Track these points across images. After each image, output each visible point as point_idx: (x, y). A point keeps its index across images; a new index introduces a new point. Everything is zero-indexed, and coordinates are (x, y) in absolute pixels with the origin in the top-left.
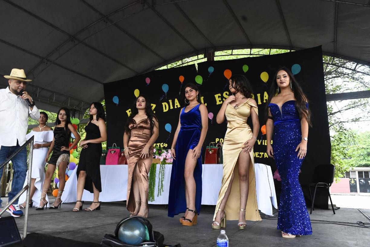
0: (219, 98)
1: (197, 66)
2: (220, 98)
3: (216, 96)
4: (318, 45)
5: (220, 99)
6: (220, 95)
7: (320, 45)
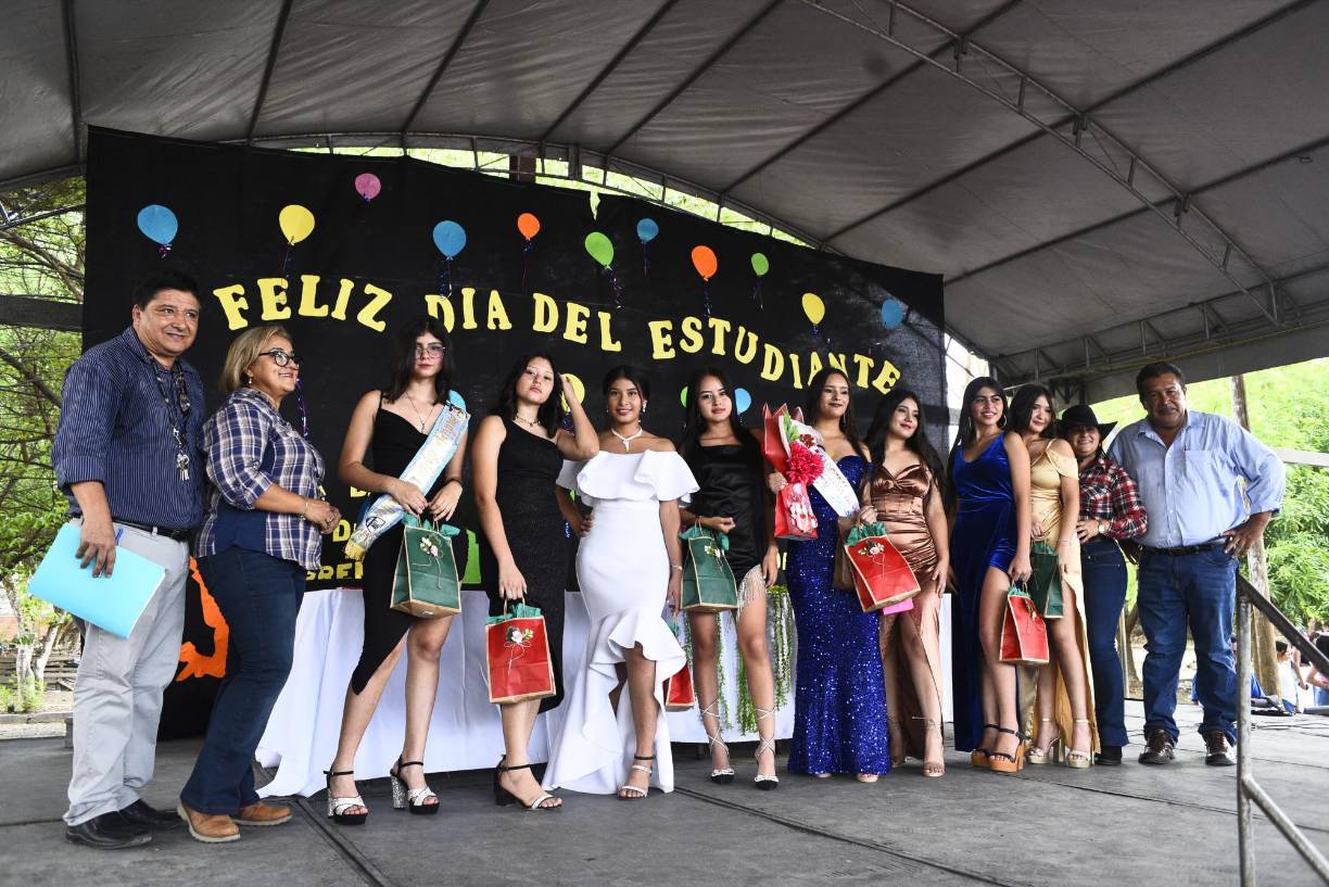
0: (664, 336)
1: (595, 202)
2: (668, 336)
3: (655, 327)
4: (937, 273)
5: (668, 340)
6: (668, 325)
7: (941, 273)
